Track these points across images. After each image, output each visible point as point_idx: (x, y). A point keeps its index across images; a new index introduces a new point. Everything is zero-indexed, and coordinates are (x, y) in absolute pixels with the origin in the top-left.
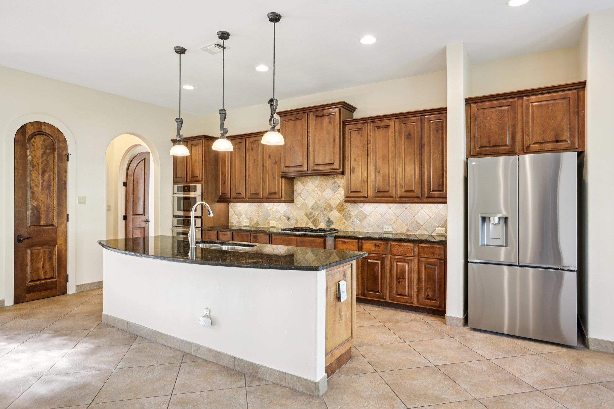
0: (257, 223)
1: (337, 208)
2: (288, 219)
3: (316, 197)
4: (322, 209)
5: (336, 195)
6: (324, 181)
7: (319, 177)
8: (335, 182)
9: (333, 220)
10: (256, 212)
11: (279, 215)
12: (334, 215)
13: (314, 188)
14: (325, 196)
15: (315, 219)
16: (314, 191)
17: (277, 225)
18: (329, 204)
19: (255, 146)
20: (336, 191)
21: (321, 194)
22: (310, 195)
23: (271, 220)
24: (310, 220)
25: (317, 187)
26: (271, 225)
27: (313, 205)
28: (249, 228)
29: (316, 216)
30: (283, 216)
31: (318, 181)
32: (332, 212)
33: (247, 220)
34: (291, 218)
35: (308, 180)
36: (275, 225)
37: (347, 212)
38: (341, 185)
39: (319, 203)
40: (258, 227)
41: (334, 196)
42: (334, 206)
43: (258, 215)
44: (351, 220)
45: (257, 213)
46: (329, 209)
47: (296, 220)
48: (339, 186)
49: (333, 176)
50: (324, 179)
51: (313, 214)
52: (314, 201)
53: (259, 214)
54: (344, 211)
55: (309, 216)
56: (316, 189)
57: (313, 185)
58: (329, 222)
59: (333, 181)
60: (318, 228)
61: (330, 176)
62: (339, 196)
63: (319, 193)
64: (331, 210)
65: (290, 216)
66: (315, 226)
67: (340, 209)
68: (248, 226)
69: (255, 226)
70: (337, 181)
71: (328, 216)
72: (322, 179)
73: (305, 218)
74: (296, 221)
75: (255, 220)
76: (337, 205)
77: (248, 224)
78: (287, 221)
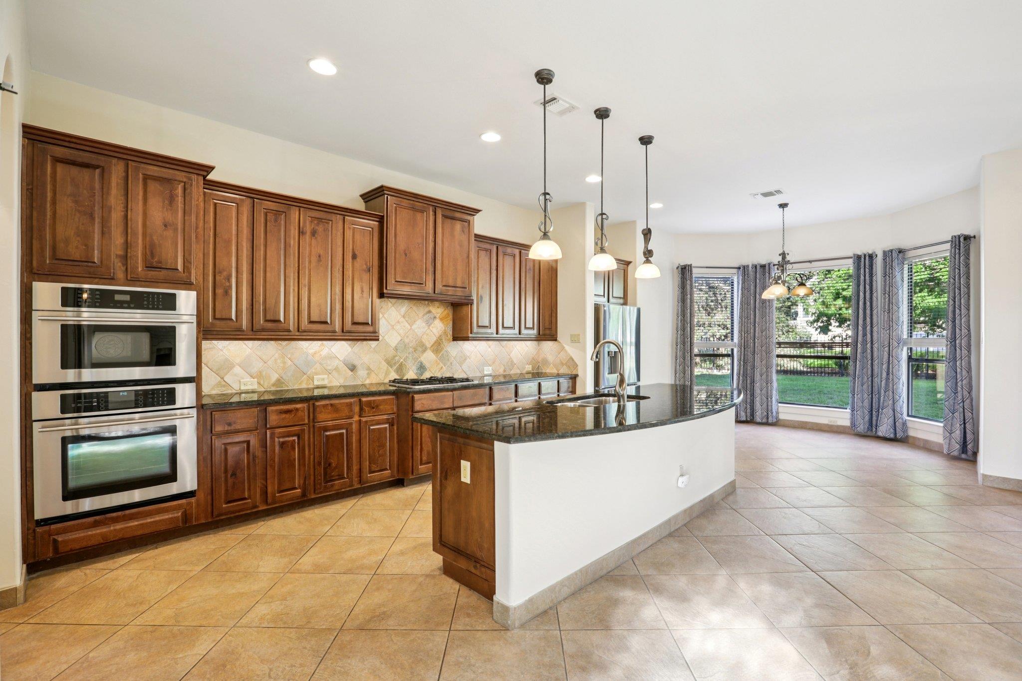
0: (279, 382)
1: (432, 348)
2: (353, 368)
3: (401, 332)
4: (411, 349)
5: (431, 329)
6: (415, 308)
7: (406, 301)
8: (430, 312)
9: (427, 365)
10: (276, 360)
11: (336, 363)
12: (429, 357)
13: (399, 317)
14: (416, 330)
15: (401, 365)
16: (398, 322)
17: (330, 382)
18: (422, 342)
19: (320, 229)
20: (431, 324)
21: (409, 327)
22: (393, 328)
23: (317, 374)
24: (391, 367)
25: (404, 317)
26: (316, 383)
27: (398, 344)
28: (255, 397)
29: (402, 360)
30: (342, 365)
31: (405, 307)
32: (425, 355)
33: (248, 379)
34: (359, 367)
35: (390, 304)
36: (326, 383)
37: (445, 353)
38: (438, 316)
39: (407, 341)
40: (282, 391)
41: (428, 331)
42: (428, 345)
43: (282, 365)
44: (449, 364)
45: (279, 361)
46: (421, 349)
47: (369, 369)
48: (435, 318)
49: (426, 302)
50: (414, 305)
51: (397, 358)
52: (400, 338)
53: (284, 363)
54: (441, 351)
55: (389, 363)
56: (402, 319)
57: (398, 313)
58: (422, 368)
59: (427, 310)
60: (405, 378)
61: (423, 302)
62: (434, 330)
63: (407, 325)
64: (424, 351)
65: (356, 363)
66: (399, 375)
67: (437, 347)
68: (253, 392)
69: (273, 389)
70: (431, 310)
71: (419, 359)
72: (412, 306)
73: (384, 365)
74: (367, 372)
75: (274, 377)
76: (432, 343)
77: (255, 387)
78: (350, 373)
